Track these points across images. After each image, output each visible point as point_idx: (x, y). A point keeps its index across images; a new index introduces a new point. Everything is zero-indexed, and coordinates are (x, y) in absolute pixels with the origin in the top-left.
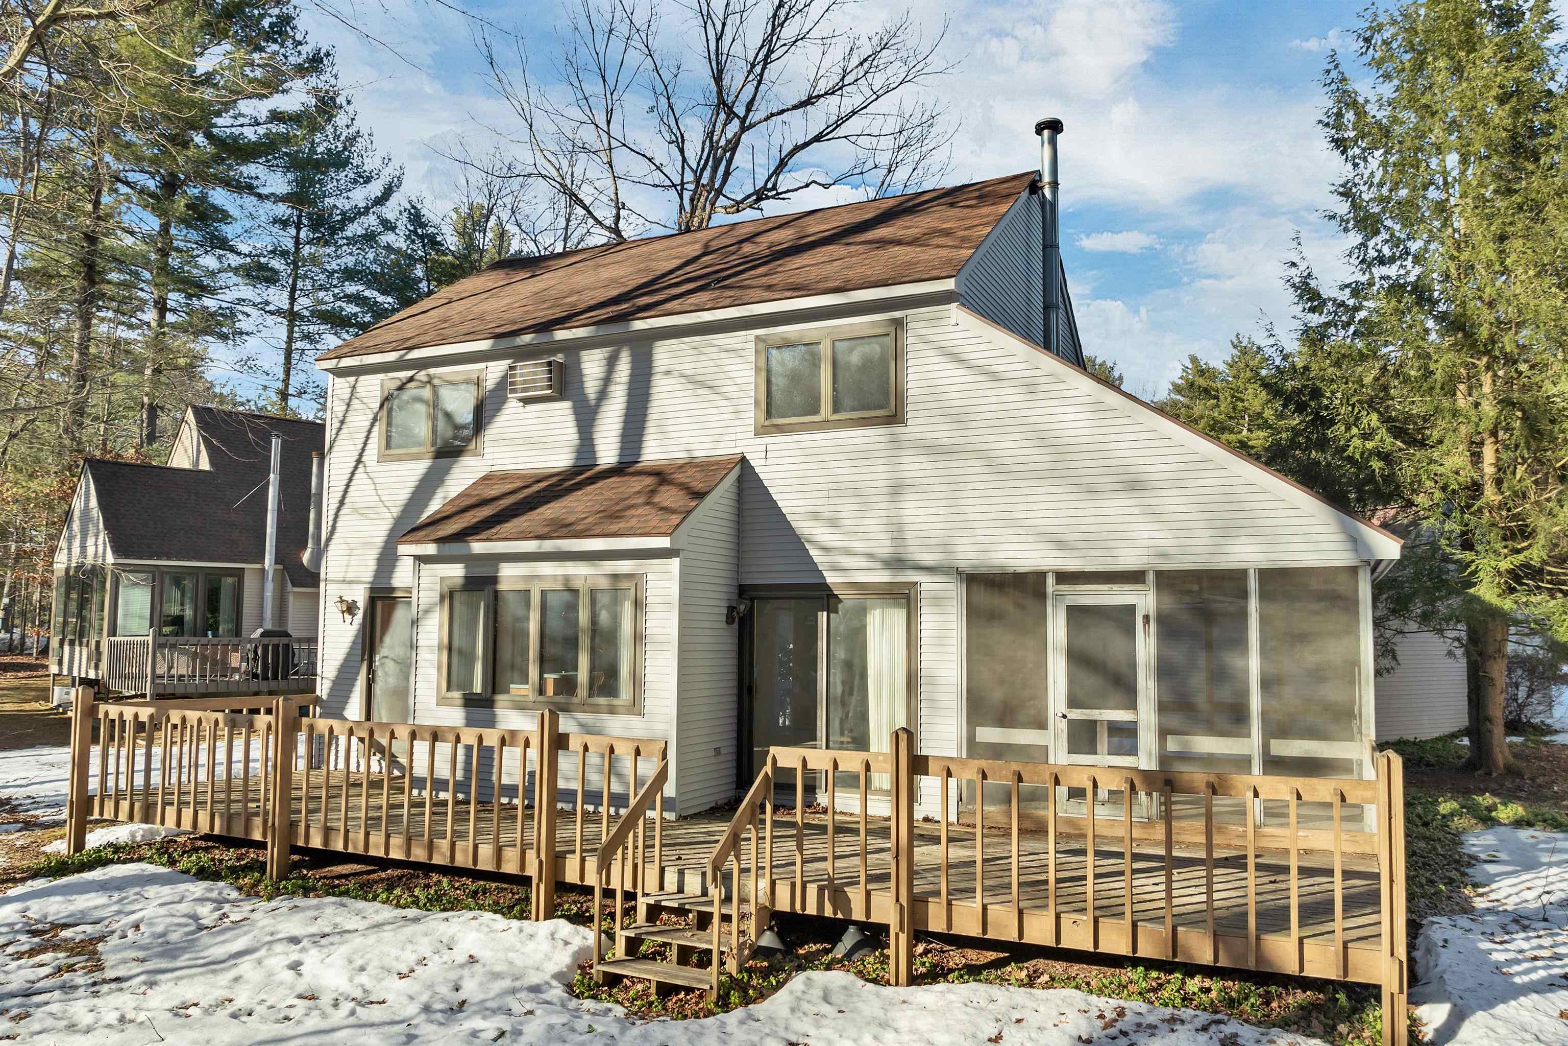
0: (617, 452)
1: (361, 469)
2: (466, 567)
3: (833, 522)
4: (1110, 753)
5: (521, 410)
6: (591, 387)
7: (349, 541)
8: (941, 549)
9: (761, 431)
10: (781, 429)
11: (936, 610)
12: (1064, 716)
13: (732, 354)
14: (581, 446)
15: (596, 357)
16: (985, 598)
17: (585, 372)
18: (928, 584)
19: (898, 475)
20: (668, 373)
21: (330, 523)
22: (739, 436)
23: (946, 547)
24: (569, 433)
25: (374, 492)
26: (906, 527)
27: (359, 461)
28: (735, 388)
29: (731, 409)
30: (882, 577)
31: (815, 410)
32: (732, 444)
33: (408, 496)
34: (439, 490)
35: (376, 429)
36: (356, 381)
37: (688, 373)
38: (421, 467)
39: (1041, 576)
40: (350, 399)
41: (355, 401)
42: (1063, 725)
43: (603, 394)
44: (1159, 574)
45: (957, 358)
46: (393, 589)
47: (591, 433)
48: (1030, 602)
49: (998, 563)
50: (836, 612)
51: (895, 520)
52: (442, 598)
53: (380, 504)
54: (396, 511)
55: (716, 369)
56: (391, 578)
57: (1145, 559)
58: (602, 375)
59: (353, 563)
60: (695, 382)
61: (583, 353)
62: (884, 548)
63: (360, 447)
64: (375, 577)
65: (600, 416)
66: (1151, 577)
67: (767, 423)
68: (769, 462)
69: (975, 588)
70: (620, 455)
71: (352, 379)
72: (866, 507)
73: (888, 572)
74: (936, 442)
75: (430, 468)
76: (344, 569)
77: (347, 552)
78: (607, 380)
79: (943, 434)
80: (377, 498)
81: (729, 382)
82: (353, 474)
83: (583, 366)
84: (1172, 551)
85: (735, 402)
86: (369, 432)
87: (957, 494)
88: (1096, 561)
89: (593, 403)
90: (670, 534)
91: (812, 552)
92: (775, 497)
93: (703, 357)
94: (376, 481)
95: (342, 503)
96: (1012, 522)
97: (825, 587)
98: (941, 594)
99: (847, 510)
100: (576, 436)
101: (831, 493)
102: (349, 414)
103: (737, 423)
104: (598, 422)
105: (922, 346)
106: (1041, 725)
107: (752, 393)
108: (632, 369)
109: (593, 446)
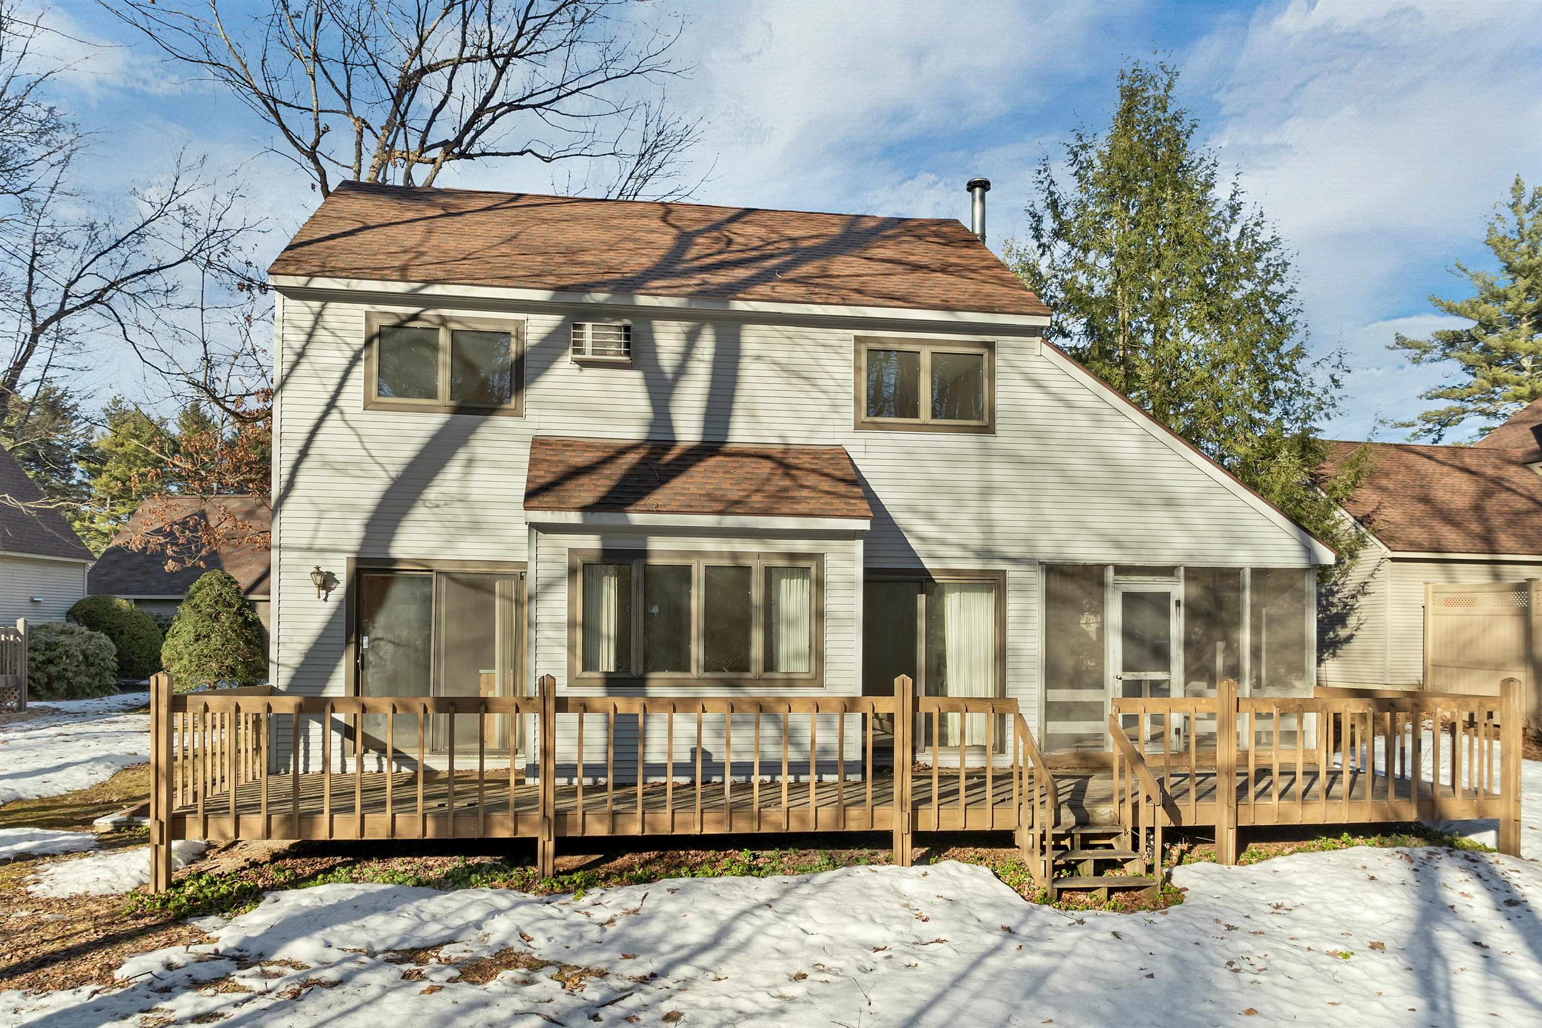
0: (700, 431)
1: (335, 415)
2: (602, 539)
3: (930, 516)
5: (577, 372)
6: (667, 358)
7: (316, 500)
8: (1023, 543)
9: (860, 426)
10: (882, 427)
11: (1019, 594)
12: (1120, 678)
13: (829, 350)
14: (655, 420)
15: (673, 329)
16: (1060, 586)
17: (659, 342)
18: (1013, 573)
19: (987, 478)
20: (759, 358)
21: (285, 477)
22: (837, 429)
23: (1028, 541)
24: (641, 404)
25: (358, 445)
26: (995, 523)
27: (331, 405)
28: (831, 382)
29: (828, 402)
30: (974, 565)
31: (915, 414)
32: (831, 435)
33: (413, 454)
34: (461, 450)
35: (359, 371)
36: (323, 307)
37: (784, 361)
38: (435, 421)
39: (1103, 567)
40: (314, 328)
41: (320, 332)
42: (1119, 684)
43: (681, 370)
44: (1187, 569)
45: (1038, 385)
46: (395, 561)
47: (667, 407)
48: (1095, 589)
49: (1070, 556)
50: (932, 594)
51: (985, 517)
52: (572, 572)
53: (369, 460)
54: (394, 470)
55: (812, 362)
56: (388, 546)
57: (1178, 559)
58: (681, 350)
59: (323, 527)
60: (790, 372)
61: (656, 323)
62: (975, 539)
63: (332, 388)
64: (363, 545)
65: (677, 391)
66: (1181, 572)
67: (868, 419)
68: (868, 455)
69: (1052, 577)
70: (704, 434)
71: (316, 305)
72: (960, 503)
73: (977, 561)
74: (1019, 453)
75: (447, 424)
76: (310, 534)
77: (316, 514)
78: (687, 355)
79: (1027, 448)
80: (364, 453)
81: (825, 376)
82: (321, 420)
83: (656, 336)
84: (1195, 552)
85: (832, 395)
86: (347, 372)
87: (1037, 498)
88: (1145, 558)
89: (670, 376)
90: (870, 517)
91: (910, 541)
92: (874, 488)
93: (798, 348)
94: (361, 432)
95: (303, 454)
96: (1081, 525)
97: (925, 572)
98: (1024, 581)
99: (942, 507)
100: (649, 409)
101: (925, 489)
102: (311, 346)
103: (835, 415)
104: (675, 397)
105: (1008, 370)
106: (1100, 686)
107: (852, 390)
108: (717, 348)
109: (670, 421)
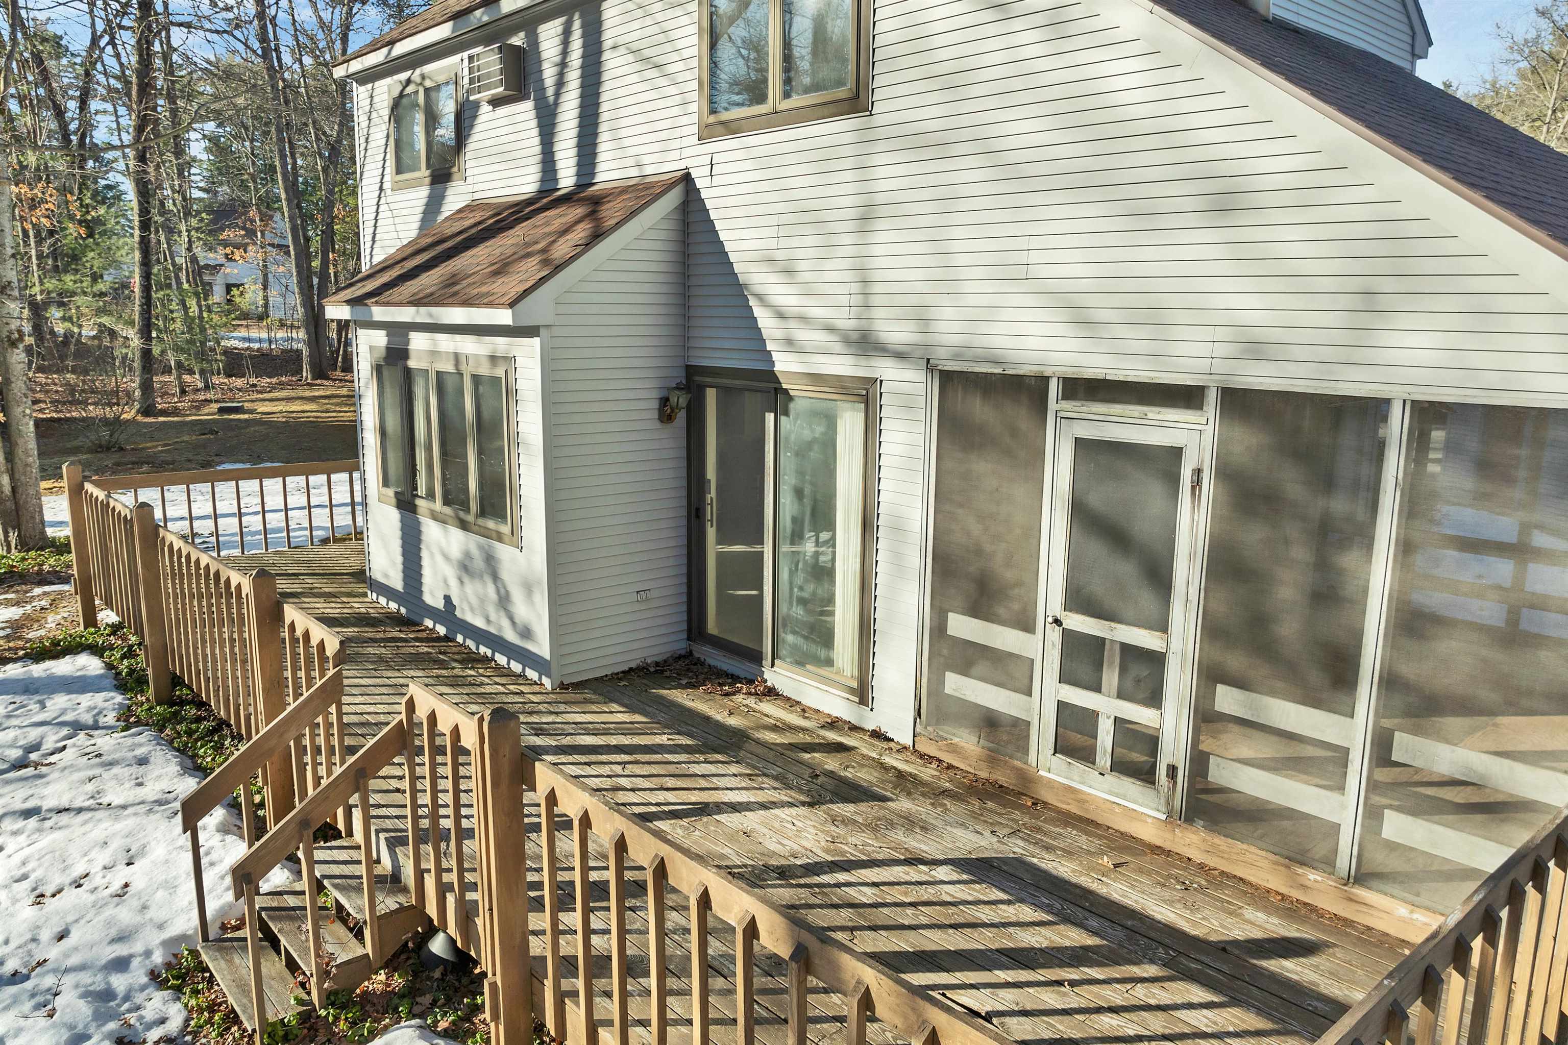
0: (576, 171)
1: (383, 199)
2: (387, 335)
4: (1121, 695)
5: (492, 114)
6: (549, 77)
8: (917, 326)
9: (706, 133)
10: (731, 129)
12: (1057, 622)
13: (677, 12)
14: (545, 162)
15: (552, 32)
17: (543, 55)
18: (892, 382)
20: (615, 48)
22: (684, 142)
23: (926, 322)
24: (534, 144)
25: (394, 228)
27: (381, 189)
29: (676, 100)
31: (761, 98)
32: (678, 154)
35: (389, 149)
36: (373, 89)
37: (635, 46)
38: (423, 195)
39: (1040, 382)
40: (371, 112)
41: (374, 115)
42: (1056, 634)
44: (1226, 393)
47: (552, 144)
50: (786, 413)
57: (1202, 365)
58: (557, 59)
60: (642, 59)
61: (541, 28)
62: (851, 321)
63: (381, 171)
65: (559, 119)
66: (1212, 397)
67: (712, 119)
68: (717, 180)
69: (951, 393)
70: (578, 175)
71: (370, 87)
75: (429, 197)
78: (563, 65)
83: (541, 47)
85: (680, 87)
86: (385, 152)
89: (552, 100)
90: (512, 305)
93: (649, 20)
94: (394, 213)
95: (373, 240)
97: (770, 376)
100: (540, 149)
101: (783, 231)
103: (682, 121)
104: (558, 128)
106: (1027, 626)
107: (697, 72)
109: (555, 162)
